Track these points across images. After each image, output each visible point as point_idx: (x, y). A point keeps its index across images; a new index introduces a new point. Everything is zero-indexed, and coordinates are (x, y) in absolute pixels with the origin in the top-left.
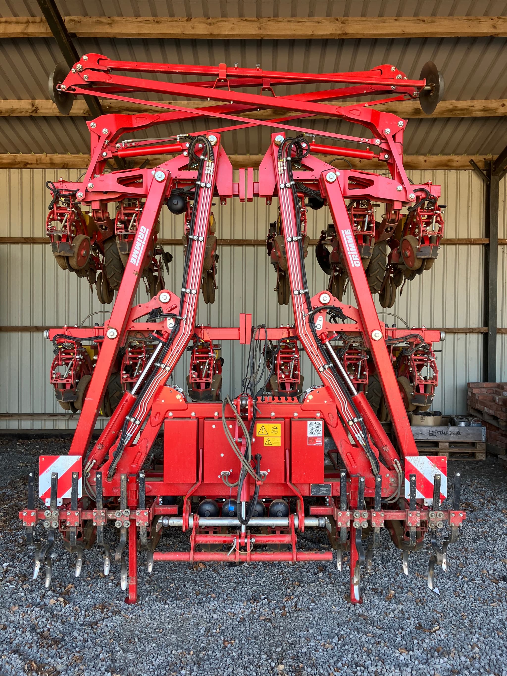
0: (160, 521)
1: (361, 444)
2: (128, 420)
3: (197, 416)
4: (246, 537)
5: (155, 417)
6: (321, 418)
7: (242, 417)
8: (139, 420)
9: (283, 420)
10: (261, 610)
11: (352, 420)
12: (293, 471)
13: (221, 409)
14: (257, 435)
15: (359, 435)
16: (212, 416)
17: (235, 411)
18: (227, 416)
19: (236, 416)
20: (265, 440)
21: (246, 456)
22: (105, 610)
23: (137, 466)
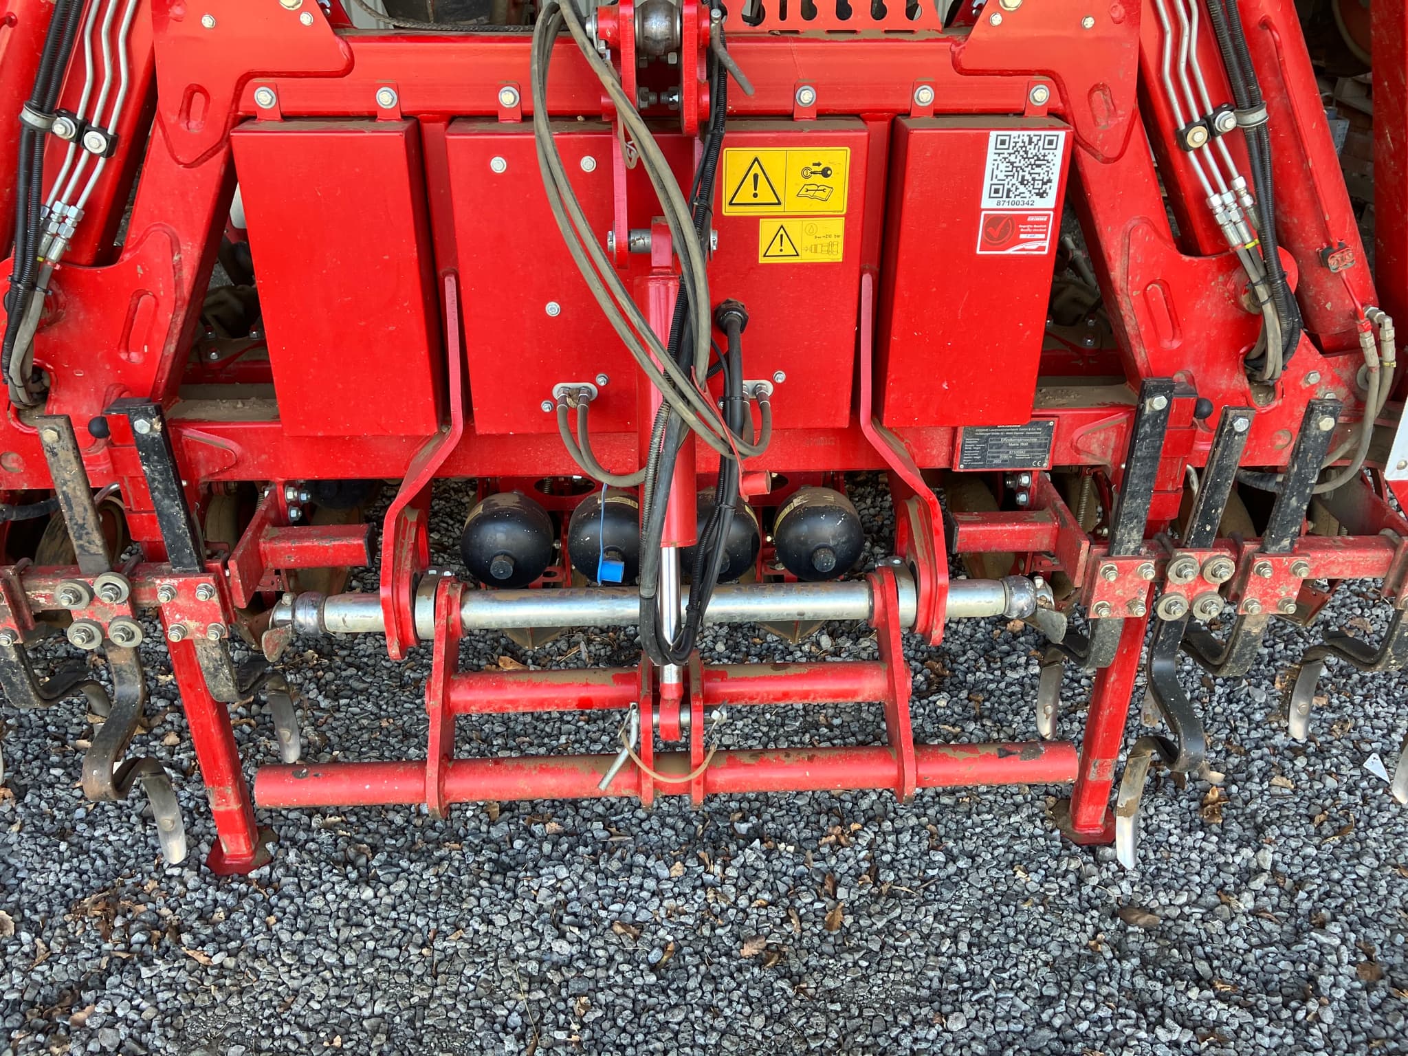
0: (281, 615)
1: (1234, 240)
2: (33, 132)
3: (409, 107)
4: (685, 700)
5: (186, 111)
6: (1052, 113)
7: (645, 115)
8: (102, 128)
9: (858, 130)
10: (743, 902)
11: (1208, 123)
12: (892, 375)
13: (528, 66)
14: (728, 211)
15: (1228, 198)
16: (484, 105)
17: (608, 79)
18: (565, 105)
19: (612, 112)
20: (767, 230)
21: (681, 348)
22: (118, 922)
23: (149, 358)
